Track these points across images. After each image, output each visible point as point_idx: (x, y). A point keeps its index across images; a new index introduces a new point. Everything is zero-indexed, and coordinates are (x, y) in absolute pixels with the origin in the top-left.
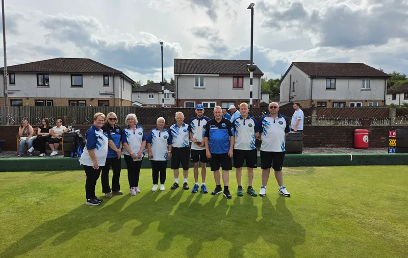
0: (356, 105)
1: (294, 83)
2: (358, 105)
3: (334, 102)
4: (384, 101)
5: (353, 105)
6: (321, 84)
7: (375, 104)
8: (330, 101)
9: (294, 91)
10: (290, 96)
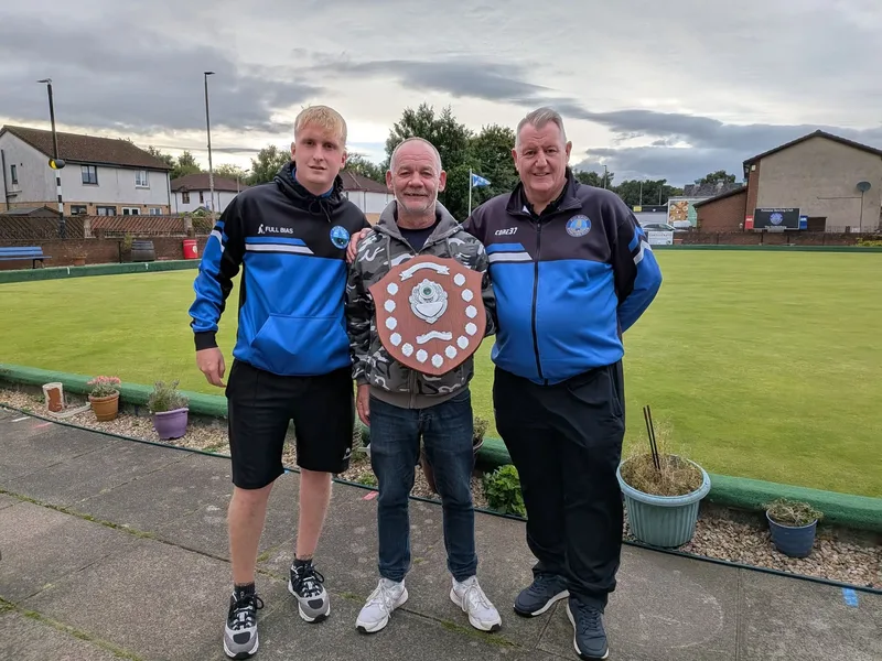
0: (131, 213)
1: (13, 166)
2: (135, 212)
3: (98, 207)
4: (169, 207)
5: (126, 212)
6: (73, 175)
7: (157, 211)
8: (91, 204)
9: (15, 182)
10: (6, 193)
